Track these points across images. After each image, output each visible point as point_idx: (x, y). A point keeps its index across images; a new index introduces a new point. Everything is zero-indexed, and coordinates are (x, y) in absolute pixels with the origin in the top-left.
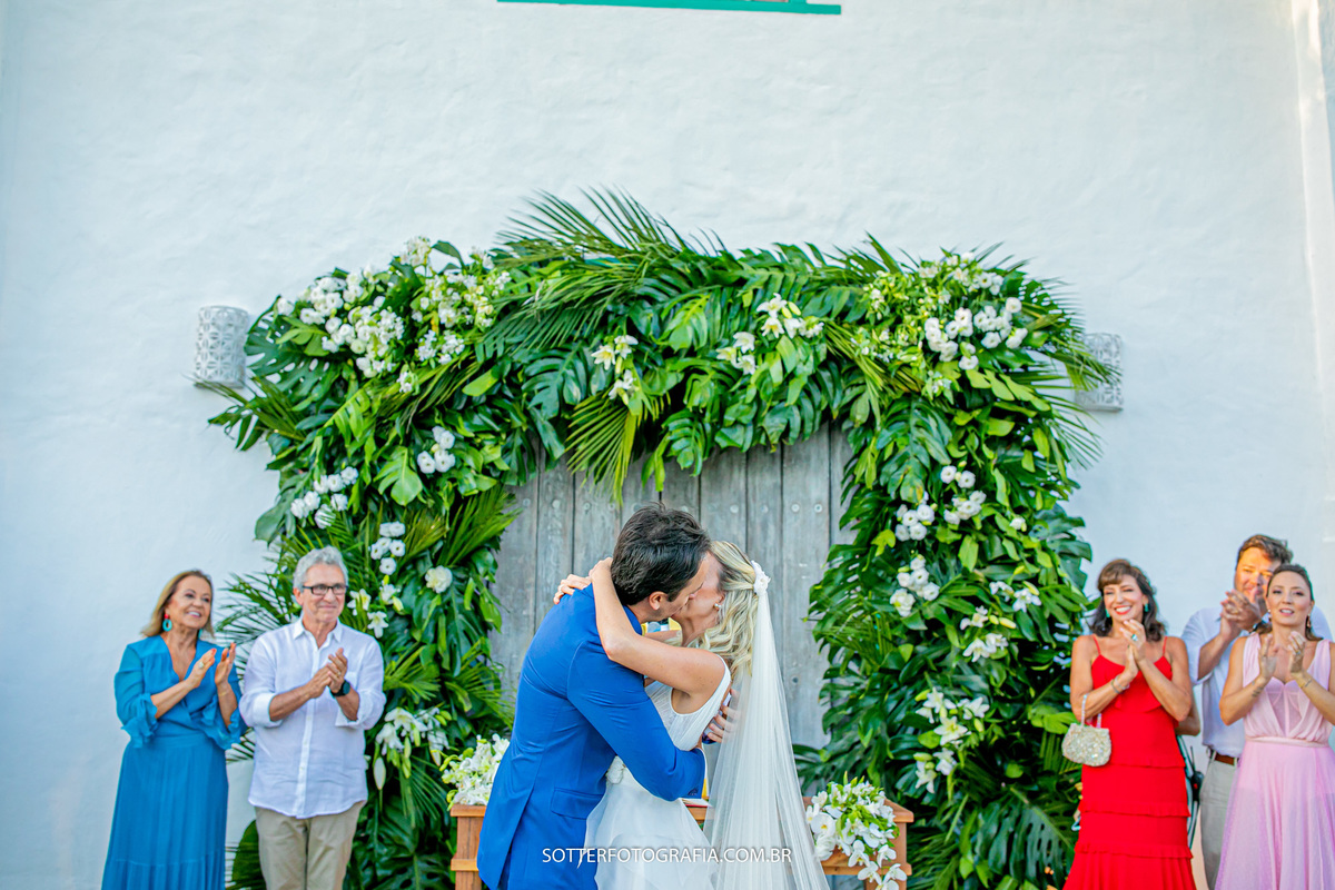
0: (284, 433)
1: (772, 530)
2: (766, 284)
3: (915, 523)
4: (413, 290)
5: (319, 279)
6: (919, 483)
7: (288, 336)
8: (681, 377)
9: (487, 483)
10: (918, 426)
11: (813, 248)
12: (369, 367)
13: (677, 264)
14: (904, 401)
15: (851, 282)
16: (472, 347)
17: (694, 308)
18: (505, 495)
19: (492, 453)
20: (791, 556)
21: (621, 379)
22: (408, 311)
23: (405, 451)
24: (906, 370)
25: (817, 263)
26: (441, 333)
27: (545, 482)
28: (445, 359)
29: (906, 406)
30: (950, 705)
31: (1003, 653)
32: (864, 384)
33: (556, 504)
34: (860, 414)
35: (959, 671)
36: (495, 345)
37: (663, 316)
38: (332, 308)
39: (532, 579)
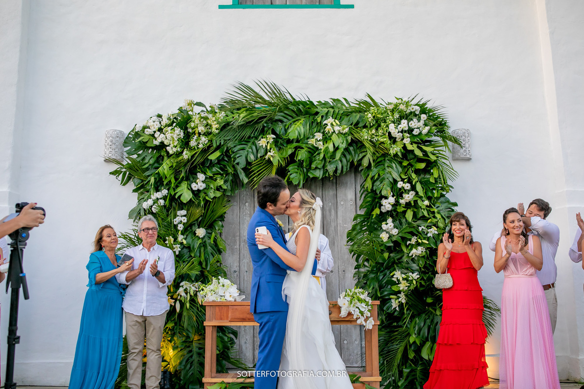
0: (139, 177)
1: (333, 212)
2: (327, 114)
3: (387, 204)
4: (188, 120)
5: (151, 117)
6: (389, 189)
7: (140, 139)
8: (294, 150)
9: (218, 194)
10: (388, 167)
11: (345, 100)
12: (171, 150)
13: (291, 107)
14: (382, 157)
15: (360, 112)
16: (211, 141)
17: (298, 124)
18: (226, 199)
19: (220, 182)
20: (341, 222)
21: (270, 152)
22: (186, 128)
23: (186, 182)
24: (382, 145)
25: (347, 105)
26: (199, 136)
27: (242, 196)
28: (201, 146)
29: (383, 159)
30: (404, 276)
31: (424, 254)
32: (367, 151)
33: (247, 204)
34: (365, 163)
35: (408, 263)
36: (220, 140)
37: (286, 128)
38: (157, 128)
39: (238, 234)
